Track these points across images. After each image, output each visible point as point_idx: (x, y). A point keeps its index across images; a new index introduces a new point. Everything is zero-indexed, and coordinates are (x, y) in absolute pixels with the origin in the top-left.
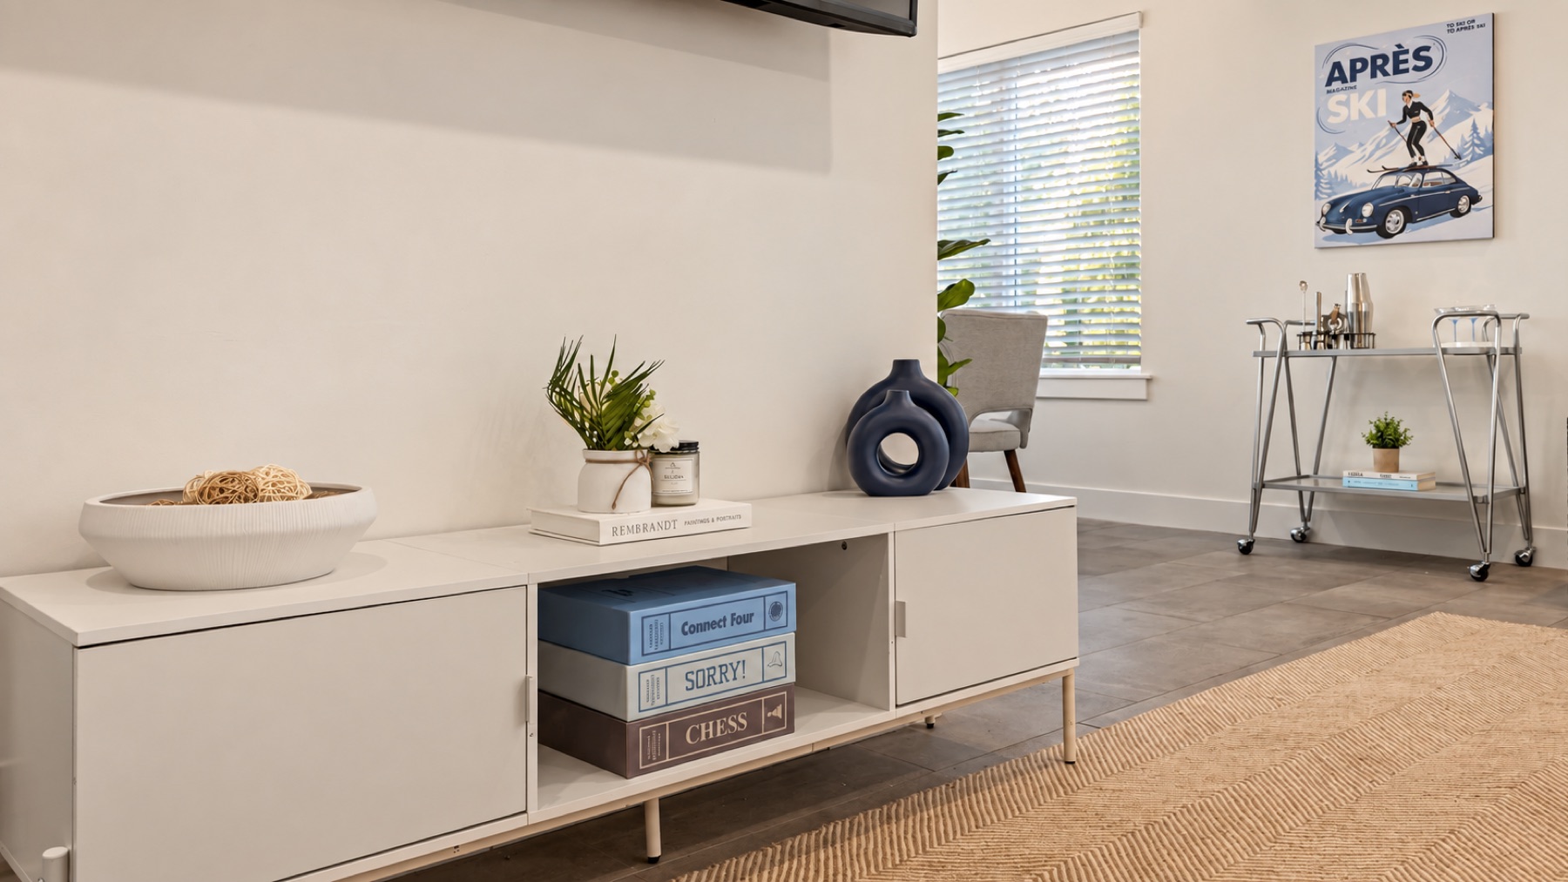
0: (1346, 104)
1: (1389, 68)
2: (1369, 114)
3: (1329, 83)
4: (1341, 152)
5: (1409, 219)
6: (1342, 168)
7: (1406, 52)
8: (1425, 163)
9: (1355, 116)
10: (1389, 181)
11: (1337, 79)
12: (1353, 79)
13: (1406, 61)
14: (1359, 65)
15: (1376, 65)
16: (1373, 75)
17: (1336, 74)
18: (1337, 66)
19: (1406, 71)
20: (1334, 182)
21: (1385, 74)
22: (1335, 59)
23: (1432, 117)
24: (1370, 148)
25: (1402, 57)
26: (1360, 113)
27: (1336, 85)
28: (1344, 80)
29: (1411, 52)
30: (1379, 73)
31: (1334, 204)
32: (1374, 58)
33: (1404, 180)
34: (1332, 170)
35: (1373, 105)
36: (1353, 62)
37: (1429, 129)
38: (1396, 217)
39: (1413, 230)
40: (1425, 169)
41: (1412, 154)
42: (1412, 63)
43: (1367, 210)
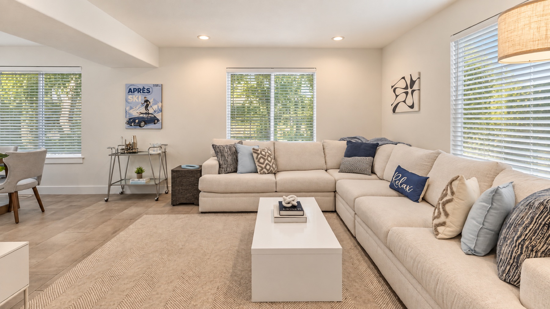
0: (133, 98)
1: (141, 92)
2: (137, 101)
3: (129, 93)
4: (131, 108)
5: (145, 124)
6: (131, 111)
7: (145, 89)
8: (149, 112)
9: (134, 101)
10: (142, 115)
11: (130, 92)
12: (134, 93)
13: (145, 91)
14: (135, 90)
15: (139, 90)
16: (138, 93)
17: (130, 91)
18: (130, 89)
19: (145, 93)
20: (129, 114)
21: (141, 93)
22: (130, 87)
23: (150, 103)
24: (137, 108)
25: (144, 90)
26: (135, 100)
27: (130, 93)
28: (132, 93)
29: (146, 89)
30: (139, 92)
31: (130, 119)
32: (138, 89)
33: (145, 115)
34: (129, 111)
35: (138, 98)
36: (134, 89)
37: (149, 106)
38: (143, 124)
39: (146, 126)
40: (149, 114)
41: (146, 111)
42: (146, 91)
43: (137, 121)
